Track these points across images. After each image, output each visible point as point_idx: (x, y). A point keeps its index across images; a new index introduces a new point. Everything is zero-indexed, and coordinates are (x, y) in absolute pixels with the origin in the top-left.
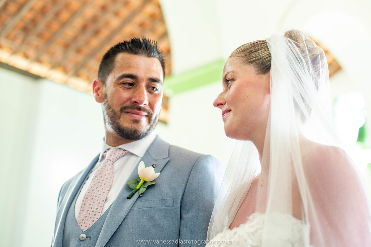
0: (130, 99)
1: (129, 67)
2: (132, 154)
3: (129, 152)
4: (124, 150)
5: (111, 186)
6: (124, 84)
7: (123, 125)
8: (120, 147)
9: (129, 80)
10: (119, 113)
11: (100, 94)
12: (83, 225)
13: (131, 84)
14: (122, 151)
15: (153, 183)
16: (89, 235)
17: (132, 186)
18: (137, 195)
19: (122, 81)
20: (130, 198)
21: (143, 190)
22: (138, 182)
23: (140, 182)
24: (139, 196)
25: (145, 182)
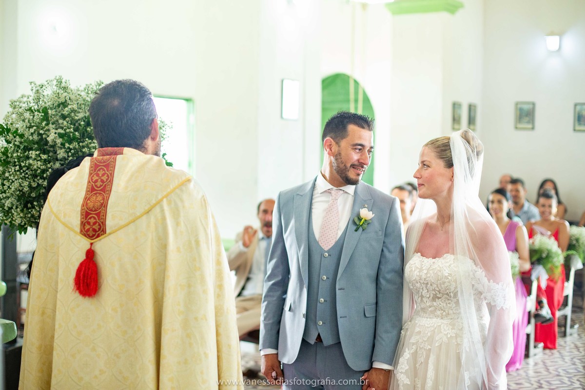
0: (358, 160)
1: (360, 138)
2: (346, 192)
4: (343, 191)
5: (339, 222)
6: (356, 149)
7: (350, 176)
8: (341, 188)
9: (360, 147)
10: (349, 168)
11: (333, 151)
12: (324, 245)
13: (360, 150)
14: (342, 192)
15: (370, 221)
16: (329, 254)
17: (358, 223)
18: (361, 229)
19: (355, 147)
20: (356, 230)
21: (365, 226)
22: (360, 219)
23: (361, 220)
24: (363, 230)
25: (366, 220)
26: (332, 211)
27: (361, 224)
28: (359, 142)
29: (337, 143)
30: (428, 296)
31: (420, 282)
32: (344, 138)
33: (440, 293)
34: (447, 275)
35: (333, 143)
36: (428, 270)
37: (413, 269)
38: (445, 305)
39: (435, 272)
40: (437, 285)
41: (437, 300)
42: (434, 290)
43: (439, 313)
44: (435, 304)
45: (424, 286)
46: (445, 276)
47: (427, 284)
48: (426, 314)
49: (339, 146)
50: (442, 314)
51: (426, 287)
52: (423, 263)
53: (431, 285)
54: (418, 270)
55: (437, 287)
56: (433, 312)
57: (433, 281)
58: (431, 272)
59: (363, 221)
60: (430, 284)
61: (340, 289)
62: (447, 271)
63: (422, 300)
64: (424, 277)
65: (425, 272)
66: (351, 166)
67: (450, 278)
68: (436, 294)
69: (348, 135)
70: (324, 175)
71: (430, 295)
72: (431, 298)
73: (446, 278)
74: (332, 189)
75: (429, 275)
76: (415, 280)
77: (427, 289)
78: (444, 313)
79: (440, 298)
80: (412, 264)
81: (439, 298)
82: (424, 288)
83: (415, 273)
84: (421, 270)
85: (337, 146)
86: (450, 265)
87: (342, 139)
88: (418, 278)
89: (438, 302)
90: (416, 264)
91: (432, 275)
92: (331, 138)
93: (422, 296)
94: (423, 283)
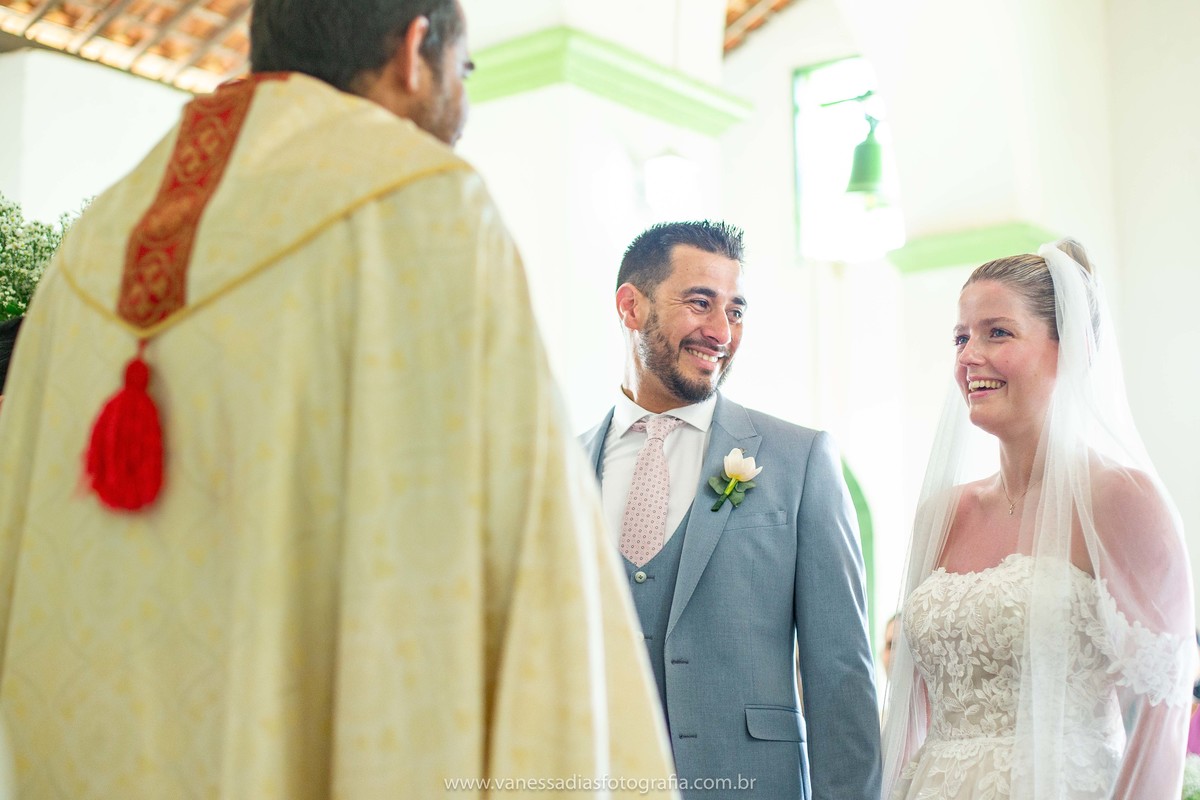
0: (700, 329)
1: (702, 274)
3: (684, 422)
4: (677, 419)
5: (668, 495)
6: (693, 301)
7: (683, 374)
8: (671, 412)
9: (703, 297)
10: (677, 348)
11: (637, 315)
12: (634, 555)
13: (705, 304)
14: (674, 421)
15: (752, 485)
16: (651, 574)
17: (718, 490)
18: (728, 505)
19: (689, 298)
20: (715, 510)
21: (739, 496)
22: (724, 481)
23: (729, 483)
24: (734, 508)
25: (739, 482)
26: (649, 467)
27: (728, 492)
28: (699, 284)
29: (646, 295)
30: (961, 674)
31: (940, 638)
32: (663, 279)
33: (991, 660)
34: (1009, 604)
35: (638, 295)
36: (962, 601)
37: (925, 607)
38: (1005, 695)
39: (980, 601)
40: (984, 637)
41: (984, 682)
42: (977, 653)
43: (990, 718)
44: (979, 694)
45: (950, 646)
46: (1006, 608)
47: (959, 638)
48: (958, 727)
49: (653, 301)
50: (998, 721)
51: (956, 649)
52: (950, 588)
53: (969, 639)
54: (938, 607)
55: (985, 642)
56: (975, 719)
57: (973, 627)
58: (969, 603)
59: (732, 484)
60: (965, 636)
61: (678, 662)
62: (1010, 594)
63: (946, 690)
64: (951, 619)
65: (954, 606)
66: (681, 346)
67: (1018, 613)
68: (983, 664)
69: (671, 272)
70: (628, 390)
71: (966, 671)
72: (969, 678)
73: (1008, 612)
74: (647, 417)
75: (963, 613)
76: (925, 635)
77: (959, 655)
78: (1005, 719)
79: (994, 676)
80: (922, 595)
81: (990, 676)
82: (952, 653)
83: (931, 614)
84: (945, 604)
85: (648, 301)
86: (1019, 581)
87: (658, 283)
88: (936, 626)
89: (988, 686)
90: (933, 592)
91: (972, 610)
92: (633, 284)
93: (947, 678)
94: (950, 639)
